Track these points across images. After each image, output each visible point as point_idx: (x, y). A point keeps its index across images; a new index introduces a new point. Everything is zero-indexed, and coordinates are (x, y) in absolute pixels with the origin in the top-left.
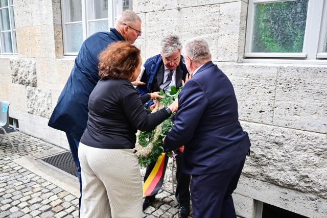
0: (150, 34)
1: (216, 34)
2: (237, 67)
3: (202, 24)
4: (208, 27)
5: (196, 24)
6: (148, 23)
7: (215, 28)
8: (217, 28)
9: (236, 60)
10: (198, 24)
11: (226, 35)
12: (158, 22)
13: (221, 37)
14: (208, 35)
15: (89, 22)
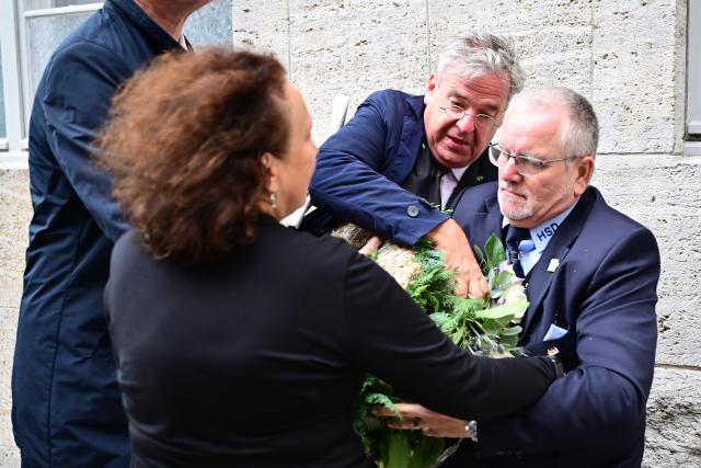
0: (310, 59)
1: (585, 54)
2: (676, 170)
3: (524, 16)
4: (548, 29)
5: (503, 19)
6: (298, 17)
7: (578, 31)
8: (588, 29)
9: (667, 145)
10: (511, 17)
11: (625, 57)
12: (343, 12)
13: (602, 62)
14: (550, 59)
15: (28, 18)
